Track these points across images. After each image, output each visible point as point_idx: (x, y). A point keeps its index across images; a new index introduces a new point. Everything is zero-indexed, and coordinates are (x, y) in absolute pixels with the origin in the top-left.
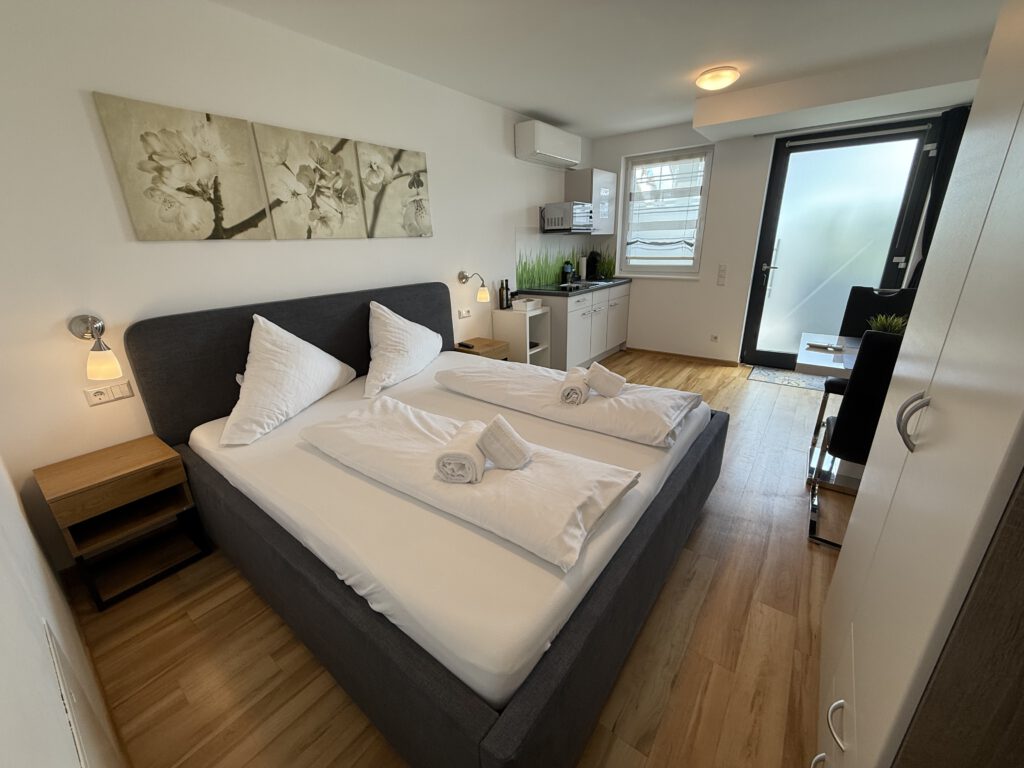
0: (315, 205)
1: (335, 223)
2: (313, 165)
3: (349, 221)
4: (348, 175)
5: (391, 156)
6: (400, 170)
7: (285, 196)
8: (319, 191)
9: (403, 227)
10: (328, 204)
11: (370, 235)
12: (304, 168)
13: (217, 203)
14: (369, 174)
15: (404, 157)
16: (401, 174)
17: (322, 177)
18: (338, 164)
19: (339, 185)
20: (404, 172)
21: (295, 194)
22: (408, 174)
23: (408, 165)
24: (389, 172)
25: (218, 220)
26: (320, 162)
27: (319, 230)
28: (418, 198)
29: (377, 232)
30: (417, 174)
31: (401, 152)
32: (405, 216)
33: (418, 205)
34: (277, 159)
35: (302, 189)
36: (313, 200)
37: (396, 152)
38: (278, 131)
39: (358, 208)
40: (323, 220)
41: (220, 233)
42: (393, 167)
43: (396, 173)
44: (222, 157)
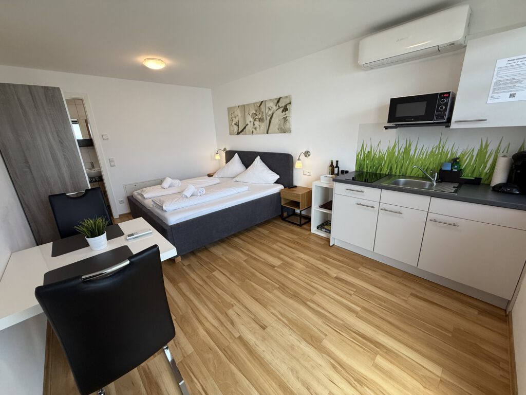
0: (254, 124)
1: (258, 129)
2: (254, 112)
3: (261, 128)
4: (263, 113)
5: (276, 101)
6: (279, 106)
7: (248, 123)
8: (255, 120)
9: (278, 129)
10: (257, 123)
11: (267, 133)
12: (253, 114)
13: (238, 126)
14: (268, 111)
15: (281, 100)
16: (279, 108)
17: (256, 115)
18: (260, 110)
19: (260, 117)
20: (280, 106)
21: (250, 122)
22: (282, 107)
23: (282, 104)
24: (275, 108)
25: (238, 130)
26: (256, 111)
27: (255, 132)
28: (285, 116)
29: (269, 132)
30: (286, 106)
31: (280, 98)
32: (279, 125)
33: (285, 119)
34: (248, 113)
35: (252, 120)
36: (254, 122)
37: (278, 100)
38: (248, 105)
39: (264, 123)
40: (255, 128)
41: (238, 133)
42: (276, 106)
43: (277, 107)
44: (240, 115)
